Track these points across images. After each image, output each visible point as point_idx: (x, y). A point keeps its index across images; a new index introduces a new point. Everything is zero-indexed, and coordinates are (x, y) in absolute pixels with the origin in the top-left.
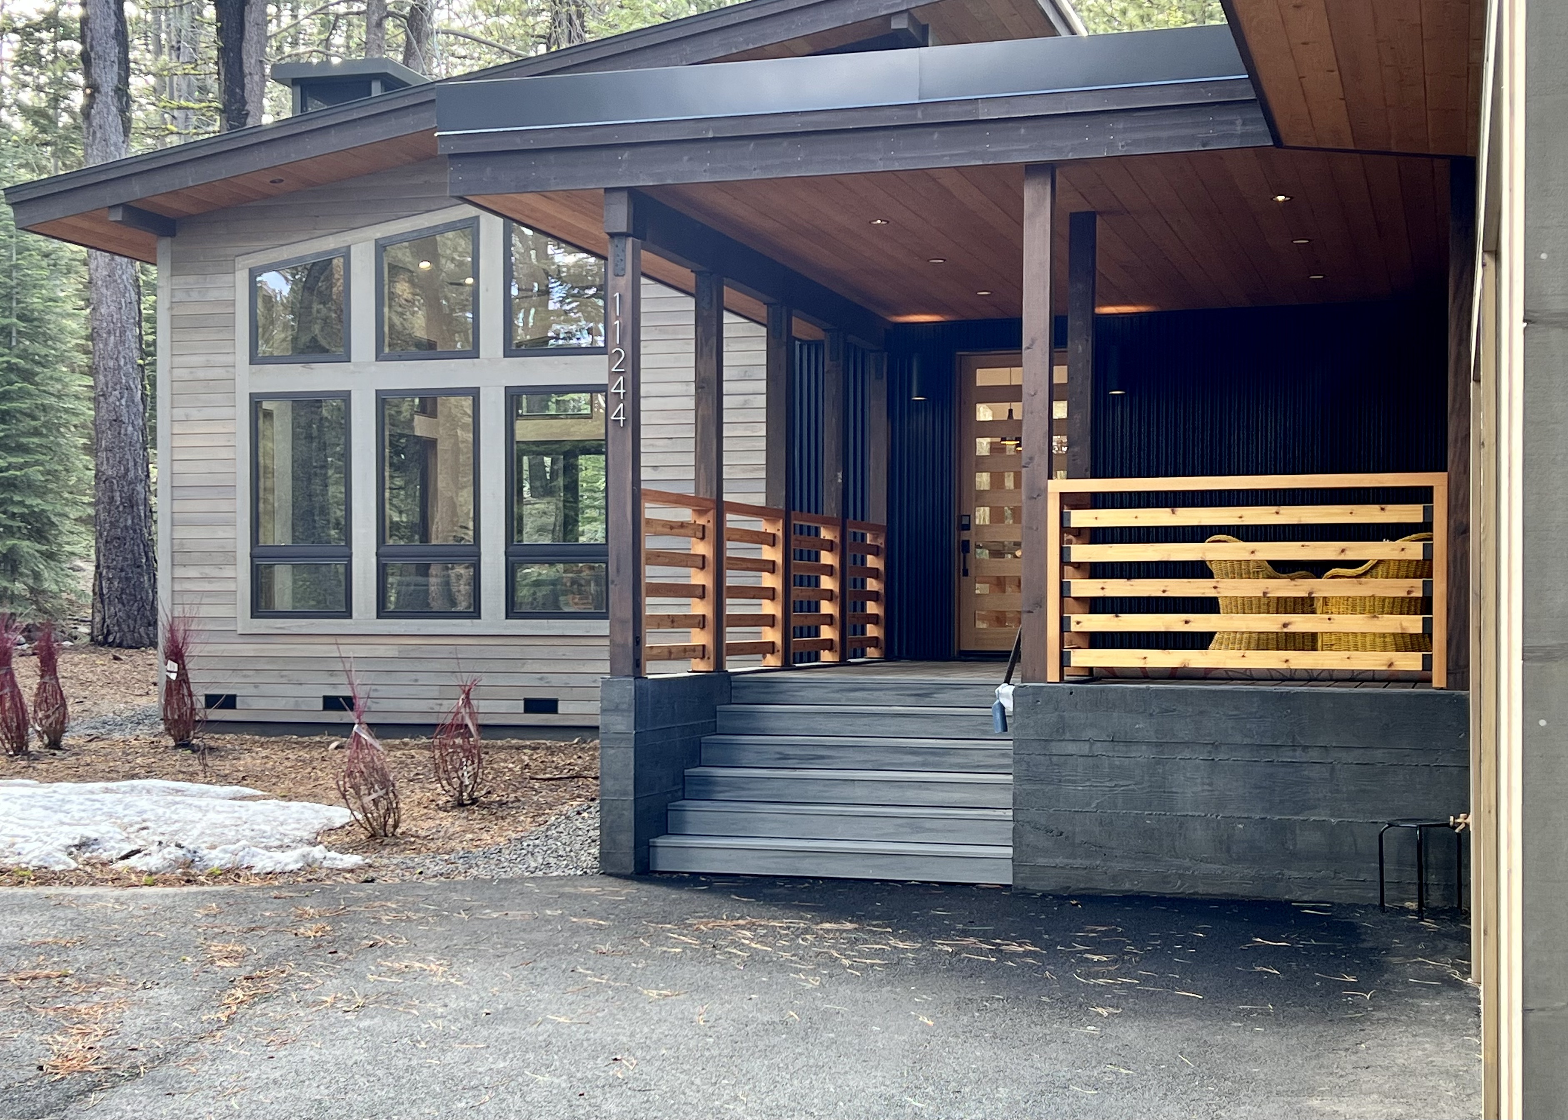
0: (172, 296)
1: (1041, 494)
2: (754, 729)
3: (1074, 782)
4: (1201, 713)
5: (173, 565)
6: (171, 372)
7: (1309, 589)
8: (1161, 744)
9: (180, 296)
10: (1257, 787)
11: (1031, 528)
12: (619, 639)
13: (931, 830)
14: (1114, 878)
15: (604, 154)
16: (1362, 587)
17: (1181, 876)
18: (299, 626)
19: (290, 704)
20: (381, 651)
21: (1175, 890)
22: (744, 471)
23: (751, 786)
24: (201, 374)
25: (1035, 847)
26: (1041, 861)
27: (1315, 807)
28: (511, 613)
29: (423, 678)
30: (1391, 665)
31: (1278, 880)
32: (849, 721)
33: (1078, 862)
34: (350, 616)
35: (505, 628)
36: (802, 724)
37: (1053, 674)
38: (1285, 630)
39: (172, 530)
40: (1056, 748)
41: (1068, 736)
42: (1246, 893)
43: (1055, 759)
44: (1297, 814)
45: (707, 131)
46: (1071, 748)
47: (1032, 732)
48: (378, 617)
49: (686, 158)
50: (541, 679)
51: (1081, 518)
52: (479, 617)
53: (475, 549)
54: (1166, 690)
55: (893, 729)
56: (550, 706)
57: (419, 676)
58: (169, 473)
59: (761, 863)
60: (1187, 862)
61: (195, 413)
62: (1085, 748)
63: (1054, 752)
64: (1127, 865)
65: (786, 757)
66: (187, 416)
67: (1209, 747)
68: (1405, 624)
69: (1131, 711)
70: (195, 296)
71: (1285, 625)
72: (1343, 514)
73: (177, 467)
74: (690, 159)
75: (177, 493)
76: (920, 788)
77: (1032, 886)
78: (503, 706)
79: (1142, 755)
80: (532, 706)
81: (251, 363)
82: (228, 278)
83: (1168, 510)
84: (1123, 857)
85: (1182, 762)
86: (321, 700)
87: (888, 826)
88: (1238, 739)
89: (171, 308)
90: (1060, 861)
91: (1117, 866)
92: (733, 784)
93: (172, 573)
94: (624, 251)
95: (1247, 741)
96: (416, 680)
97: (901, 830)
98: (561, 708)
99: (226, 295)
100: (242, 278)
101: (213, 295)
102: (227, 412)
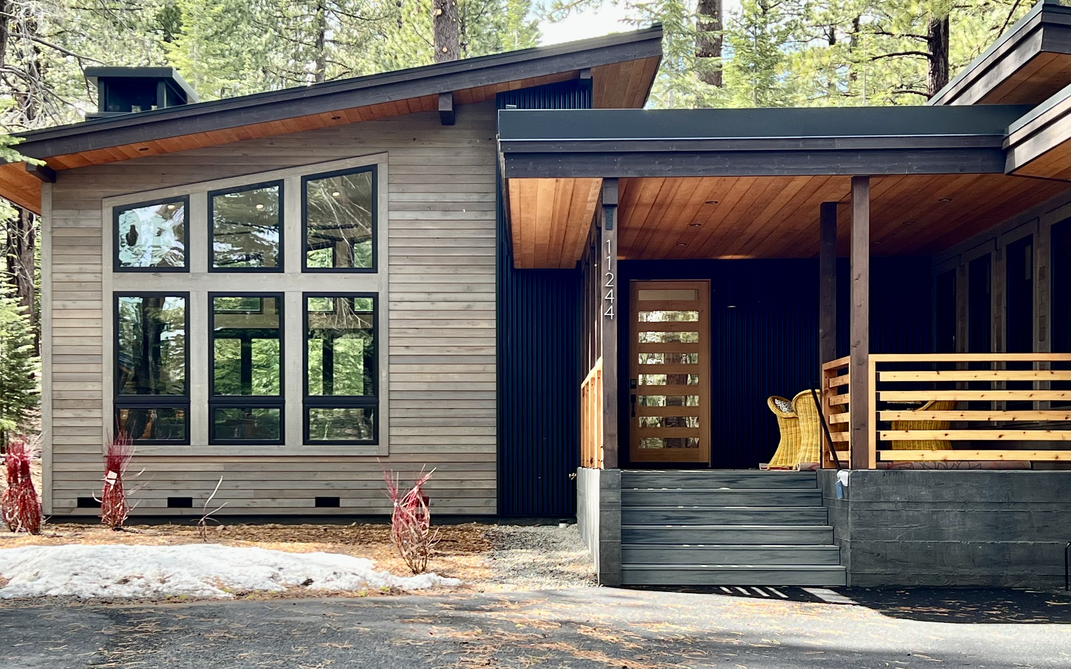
0: (53, 223)
1: (866, 362)
2: (640, 503)
3: (887, 525)
4: (958, 485)
5: (53, 409)
6: (52, 276)
7: (1013, 416)
8: (935, 503)
9: (59, 223)
10: (988, 525)
11: (858, 382)
12: (609, 446)
13: (783, 557)
14: (909, 579)
15: (606, 158)
16: (1042, 416)
17: (947, 576)
18: (151, 450)
19: (144, 503)
20: (211, 467)
21: (944, 584)
22: (467, 350)
23: (660, 535)
24: (75, 277)
25: (864, 563)
26: (867, 571)
27: (1020, 536)
28: (306, 441)
29: (242, 485)
30: (1057, 457)
31: (1001, 576)
32: (698, 497)
33: (889, 571)
34: (189, 444)
35: (302, 451)
36: (667, 499)
37: (872, 464)
38: (1001, 439)
39: (52, 385)
40: (875, 507)
41: (882, 500)
42: (983, 584)
43: (875, 513)
44: (1011, 540)
45: (672, 147)
46: (884, 506)
47: (861, 497)
48: (210, 444)
49: (657, 162)
50: (327, 484)
51: (886, 376)
52: (283, 444)
53: (281, 398)
54: (939, 473)
55: (724, 501)
56: (334, 502)
57: (239, 483)
58: (50, 346)
59: (690, 578)
60: (950, 569)
61: (69, 304)
62: (892, 506)
63: (875, 508)
64: (917, 571)
65: (669, 518)
66: (64, 306)
67: (962, 504)
68: (1064, 435)
69: (918, 485)
70: (71, 224)
71: (1000, 436)
72: (1031, 375)
73: (57, 341)
74: (659, 163)
75: (57, 359)
76: (763, 534)
77: (861, 585)
78: (301, 503)
79: (926, 509)
80: (321, 502)
81: (115, 271)
82: (97, 213)
83: (936, 372)
84: (914, 566)
85: (947, 513)
86: (167, 501)
87: (756, 555)
88: (978, 499)
89: (52, 232)
90: (878, 570)
91: (910, 572)
92: (646, 534)
93: (52, 414)
94: (612, 215)
95: (983, 500)
96: (237, 486)
97: (763, 557)
98: (342, 503)
99: (96, 224)
100: (108, 214)
101: (84, 224)
102: (97, 304)
